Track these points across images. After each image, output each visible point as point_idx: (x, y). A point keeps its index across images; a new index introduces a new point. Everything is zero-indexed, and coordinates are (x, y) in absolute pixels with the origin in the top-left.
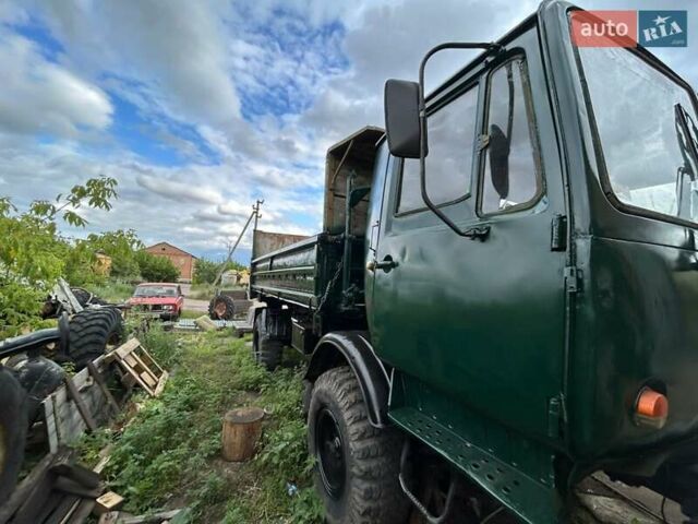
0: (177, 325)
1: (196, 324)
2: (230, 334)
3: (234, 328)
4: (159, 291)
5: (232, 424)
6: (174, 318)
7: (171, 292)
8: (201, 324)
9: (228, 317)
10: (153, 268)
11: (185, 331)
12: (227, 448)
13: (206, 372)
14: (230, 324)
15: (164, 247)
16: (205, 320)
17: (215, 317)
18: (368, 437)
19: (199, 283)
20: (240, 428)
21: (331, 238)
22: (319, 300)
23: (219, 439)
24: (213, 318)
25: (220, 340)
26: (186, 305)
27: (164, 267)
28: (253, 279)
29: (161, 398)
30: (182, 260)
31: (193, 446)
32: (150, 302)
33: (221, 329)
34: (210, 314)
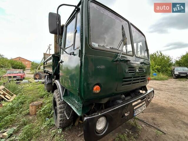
0: (22, 82)
1: (29, 81)
2: (40, 84)
3: (41, 82)
4: (16, 72)
5: (32, 106)
6: (21, 80)
7: (20, 72)
8: (30, 81)
9: (40, 79)
10: (16, 65)
11: (24, 83)
12: (31, 112)
13: (29, 94)
14: (40, 81)
15: (20, 58)
16: (32, 80)
17: (36, 79)
18: (62, 104)
19: (33, 69)
20: (34, 107)
21: (56, 55)
22: (53, 72)
23: (29, 110)
24: (35, 79)
25: (36, 85)
26: (27, 76)
27: (20, 65)
28: (44, 67)
29: (12, 102)
30: (27, 63)
31: (20, 113)
32: (12, 75)
33: (37, 82)
34: (34, 78)
